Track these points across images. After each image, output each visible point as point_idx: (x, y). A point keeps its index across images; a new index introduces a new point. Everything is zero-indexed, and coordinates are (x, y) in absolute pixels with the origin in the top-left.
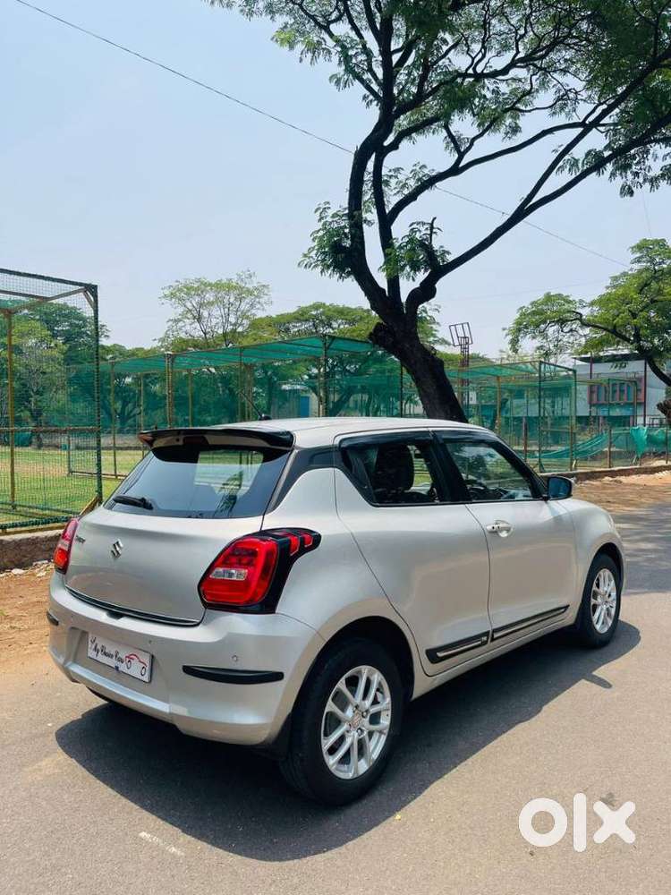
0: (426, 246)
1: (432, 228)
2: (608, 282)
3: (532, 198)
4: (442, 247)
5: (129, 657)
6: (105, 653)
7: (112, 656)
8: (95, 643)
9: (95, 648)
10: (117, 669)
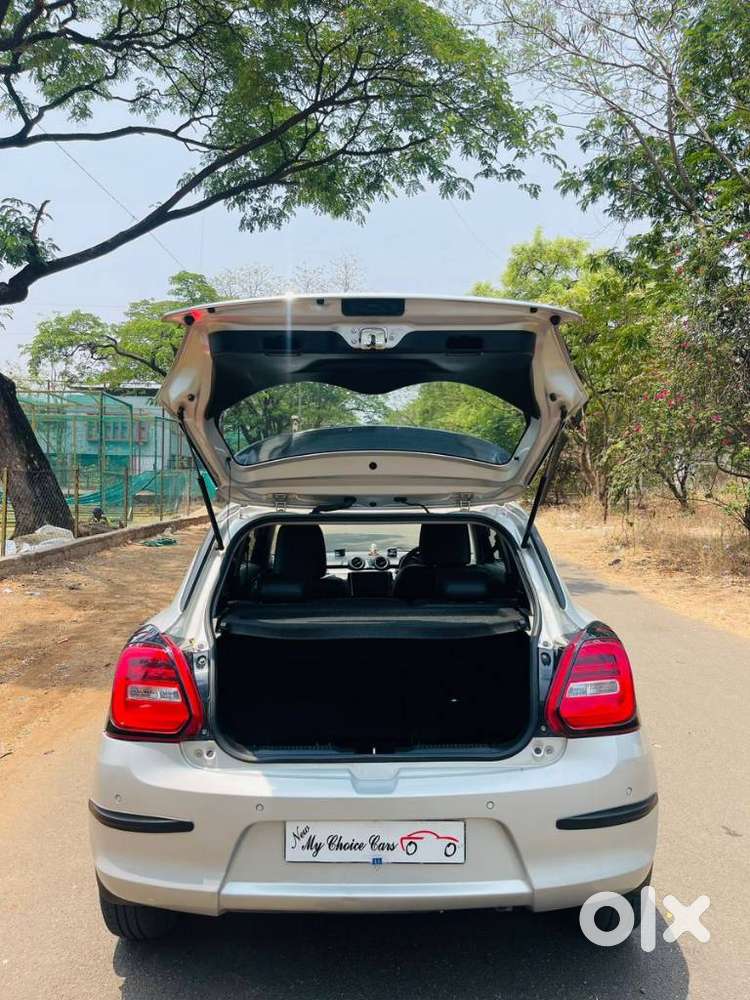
0: (28, 234)
1: (40, 212)
2: (127, 309)
3: (172, 206)
4: (50, 239)
5: (409, 837)
6: (340, 846)
7: (361, 846)
8: (307, 837)
9: (309, 845)
10: (377, 861)
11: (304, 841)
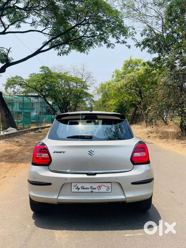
0: (6, 56)
1: (9, 51)
3: (41, 49)
4: (11, 57)
5: (99, 186)
6: (84, 188)
7: (88, 188)
8: (77, 186)
9: (77, 188)
10: (92, 192)
11: (76, 187)
